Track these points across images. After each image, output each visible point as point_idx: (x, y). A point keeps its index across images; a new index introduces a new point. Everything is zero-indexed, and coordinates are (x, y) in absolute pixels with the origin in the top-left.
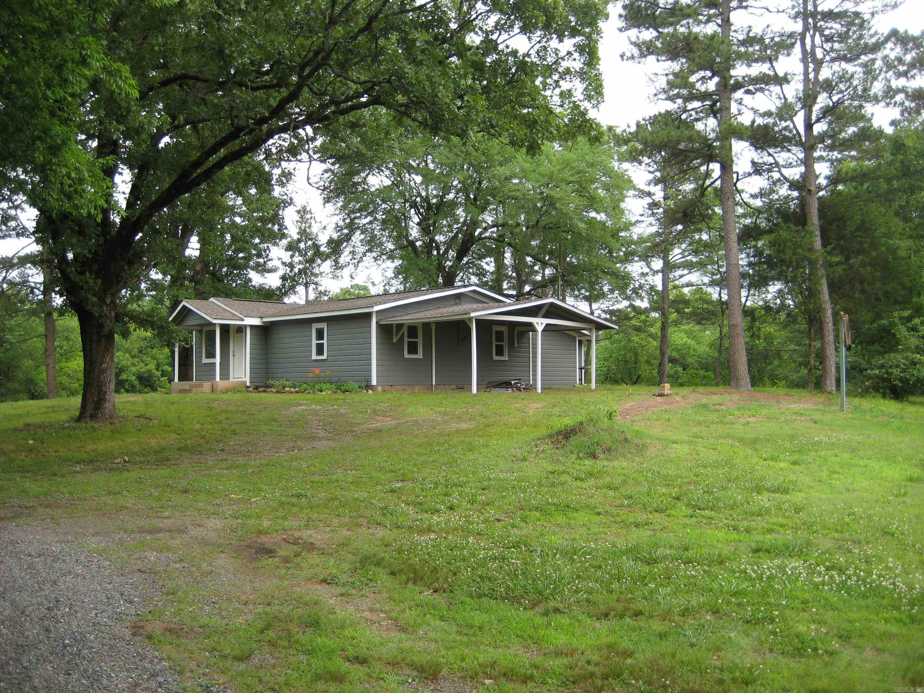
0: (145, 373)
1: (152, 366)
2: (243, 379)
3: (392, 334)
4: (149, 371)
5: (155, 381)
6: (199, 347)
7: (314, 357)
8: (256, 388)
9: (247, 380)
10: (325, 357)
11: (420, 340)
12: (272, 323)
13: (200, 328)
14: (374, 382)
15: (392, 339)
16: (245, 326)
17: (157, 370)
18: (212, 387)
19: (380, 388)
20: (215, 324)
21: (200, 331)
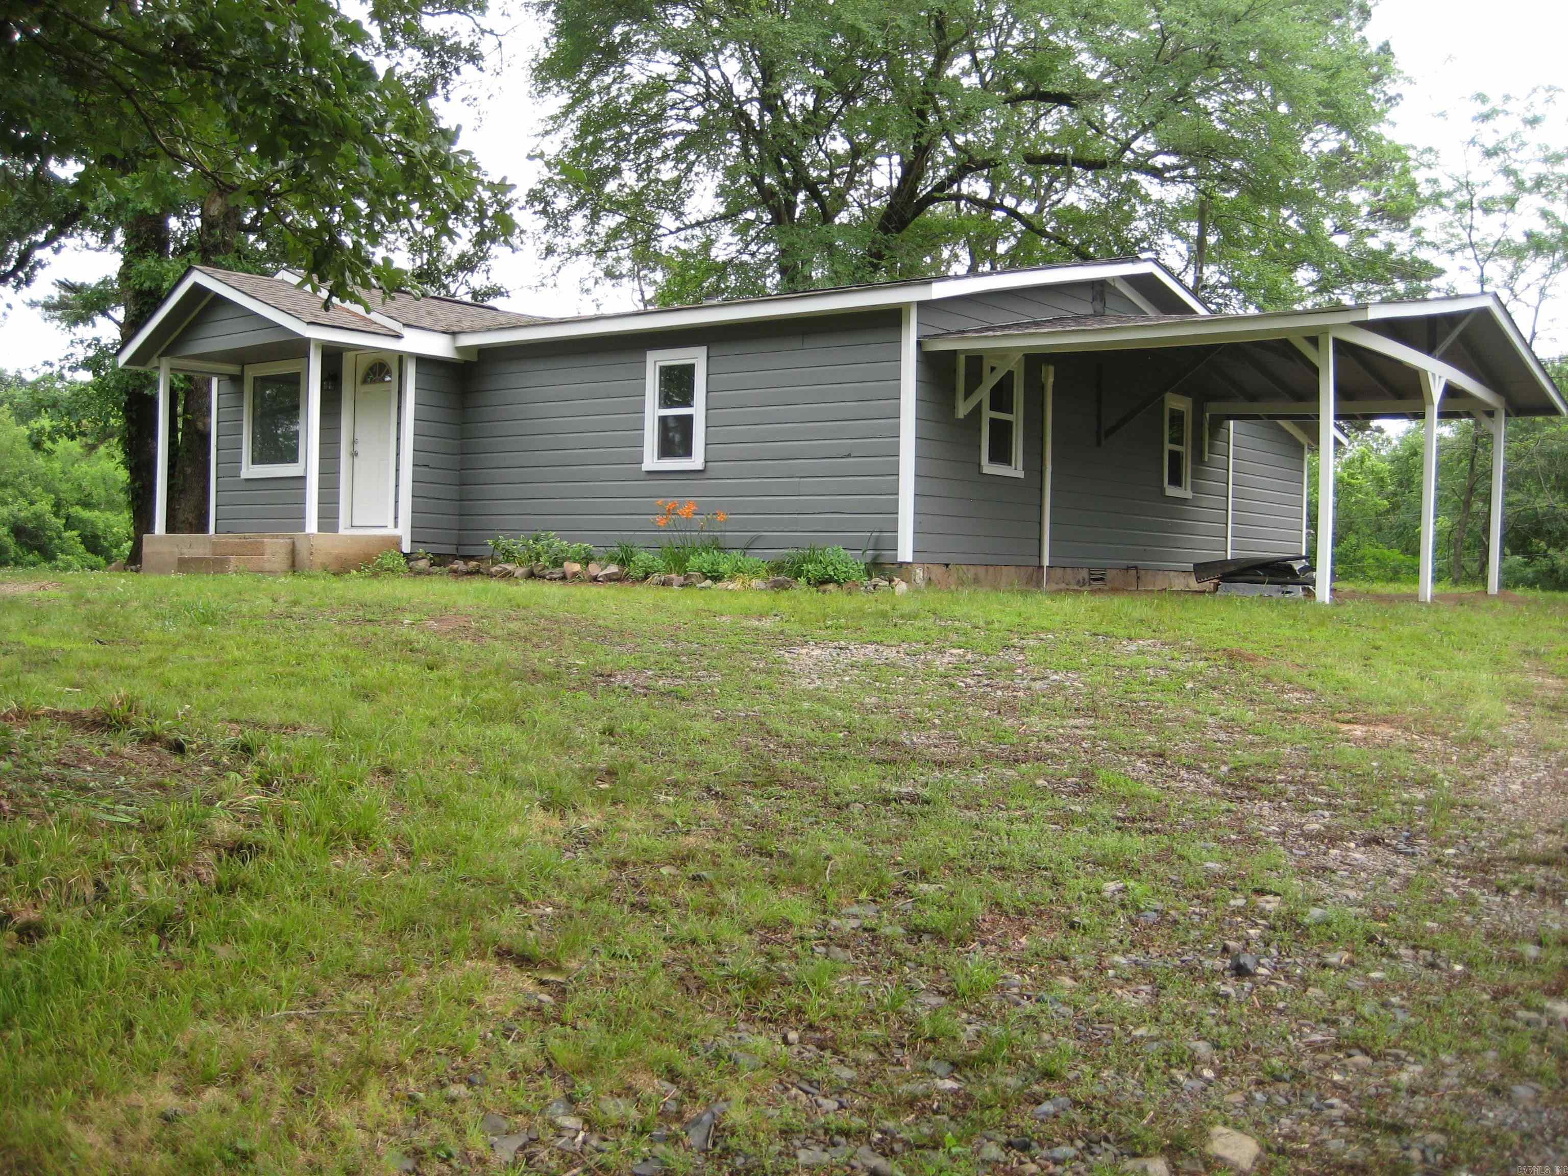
0: (28, 520)
1: (44, 506)
2: (390, 531)
3: (954, 389)
4: (38, 517)
5: (51, 539)
6: (231, 431)
7: (651, 461)
8: (440, 560)
9: (404, 532)
10: (696, 461)
11: (1017, 418)
12: (484, 352)
13: (233, 369)
14: (905, 552)
15: (953, 408)
16: (401, 357)
17: (56, 515)
18: (293, 552)
19: (919, 573)
20: (306, 342)
21: (236, 380)
